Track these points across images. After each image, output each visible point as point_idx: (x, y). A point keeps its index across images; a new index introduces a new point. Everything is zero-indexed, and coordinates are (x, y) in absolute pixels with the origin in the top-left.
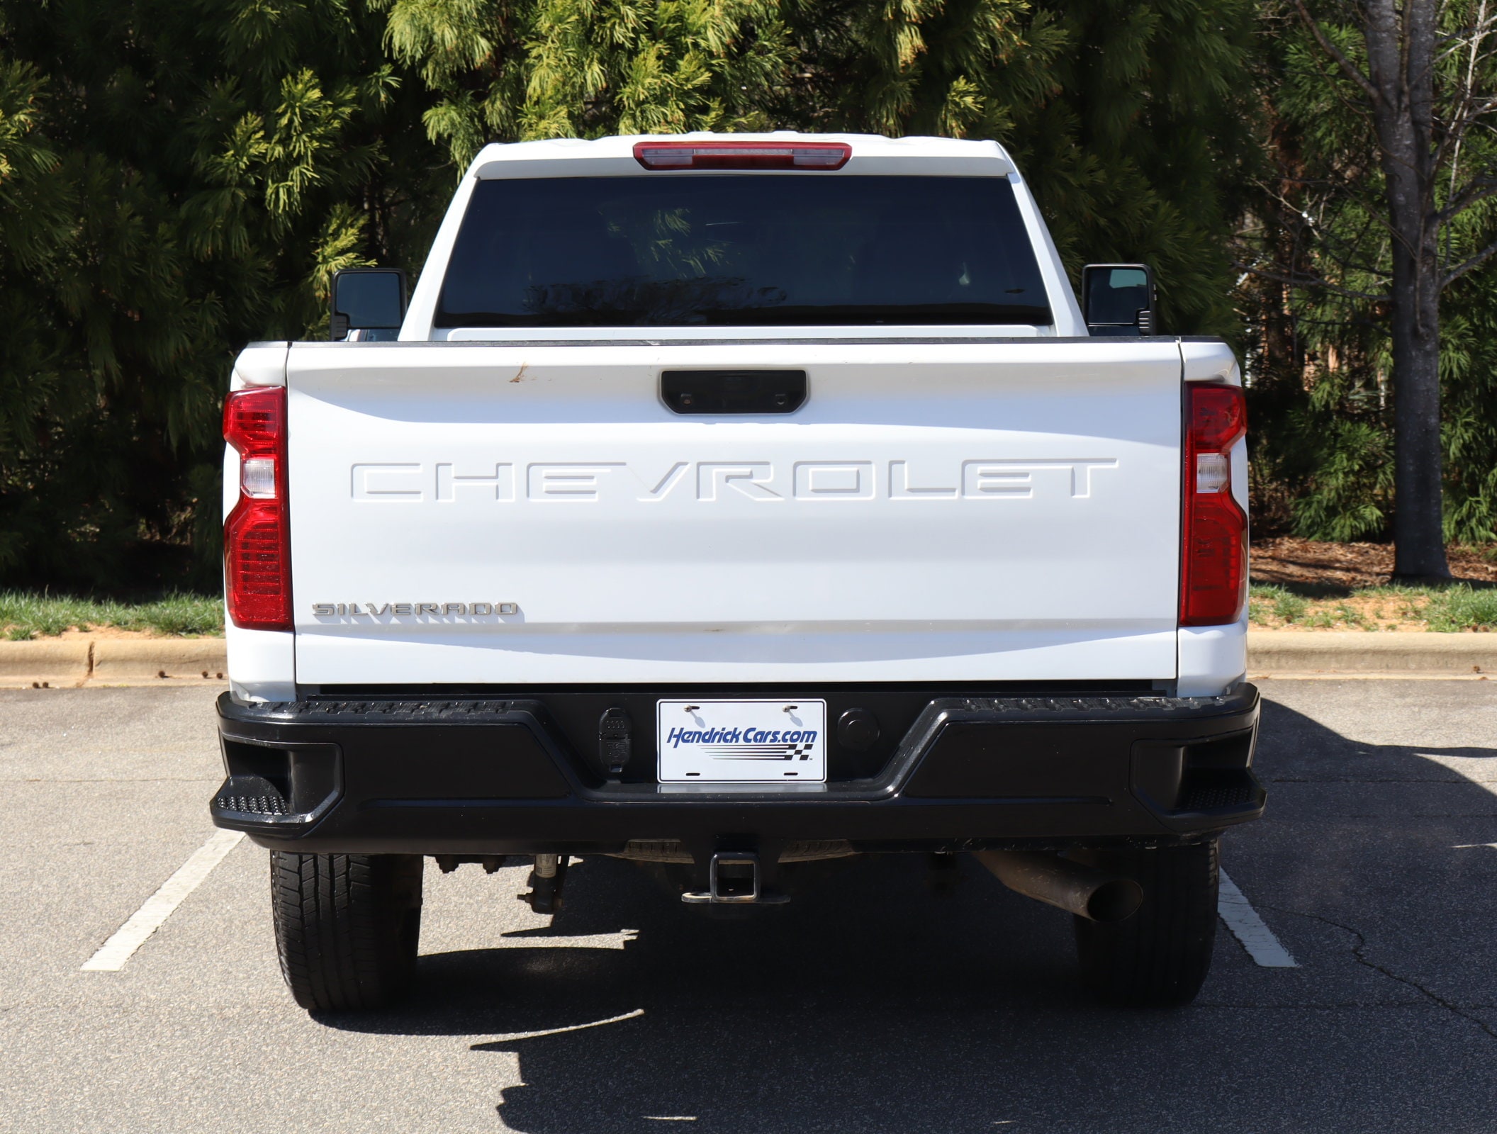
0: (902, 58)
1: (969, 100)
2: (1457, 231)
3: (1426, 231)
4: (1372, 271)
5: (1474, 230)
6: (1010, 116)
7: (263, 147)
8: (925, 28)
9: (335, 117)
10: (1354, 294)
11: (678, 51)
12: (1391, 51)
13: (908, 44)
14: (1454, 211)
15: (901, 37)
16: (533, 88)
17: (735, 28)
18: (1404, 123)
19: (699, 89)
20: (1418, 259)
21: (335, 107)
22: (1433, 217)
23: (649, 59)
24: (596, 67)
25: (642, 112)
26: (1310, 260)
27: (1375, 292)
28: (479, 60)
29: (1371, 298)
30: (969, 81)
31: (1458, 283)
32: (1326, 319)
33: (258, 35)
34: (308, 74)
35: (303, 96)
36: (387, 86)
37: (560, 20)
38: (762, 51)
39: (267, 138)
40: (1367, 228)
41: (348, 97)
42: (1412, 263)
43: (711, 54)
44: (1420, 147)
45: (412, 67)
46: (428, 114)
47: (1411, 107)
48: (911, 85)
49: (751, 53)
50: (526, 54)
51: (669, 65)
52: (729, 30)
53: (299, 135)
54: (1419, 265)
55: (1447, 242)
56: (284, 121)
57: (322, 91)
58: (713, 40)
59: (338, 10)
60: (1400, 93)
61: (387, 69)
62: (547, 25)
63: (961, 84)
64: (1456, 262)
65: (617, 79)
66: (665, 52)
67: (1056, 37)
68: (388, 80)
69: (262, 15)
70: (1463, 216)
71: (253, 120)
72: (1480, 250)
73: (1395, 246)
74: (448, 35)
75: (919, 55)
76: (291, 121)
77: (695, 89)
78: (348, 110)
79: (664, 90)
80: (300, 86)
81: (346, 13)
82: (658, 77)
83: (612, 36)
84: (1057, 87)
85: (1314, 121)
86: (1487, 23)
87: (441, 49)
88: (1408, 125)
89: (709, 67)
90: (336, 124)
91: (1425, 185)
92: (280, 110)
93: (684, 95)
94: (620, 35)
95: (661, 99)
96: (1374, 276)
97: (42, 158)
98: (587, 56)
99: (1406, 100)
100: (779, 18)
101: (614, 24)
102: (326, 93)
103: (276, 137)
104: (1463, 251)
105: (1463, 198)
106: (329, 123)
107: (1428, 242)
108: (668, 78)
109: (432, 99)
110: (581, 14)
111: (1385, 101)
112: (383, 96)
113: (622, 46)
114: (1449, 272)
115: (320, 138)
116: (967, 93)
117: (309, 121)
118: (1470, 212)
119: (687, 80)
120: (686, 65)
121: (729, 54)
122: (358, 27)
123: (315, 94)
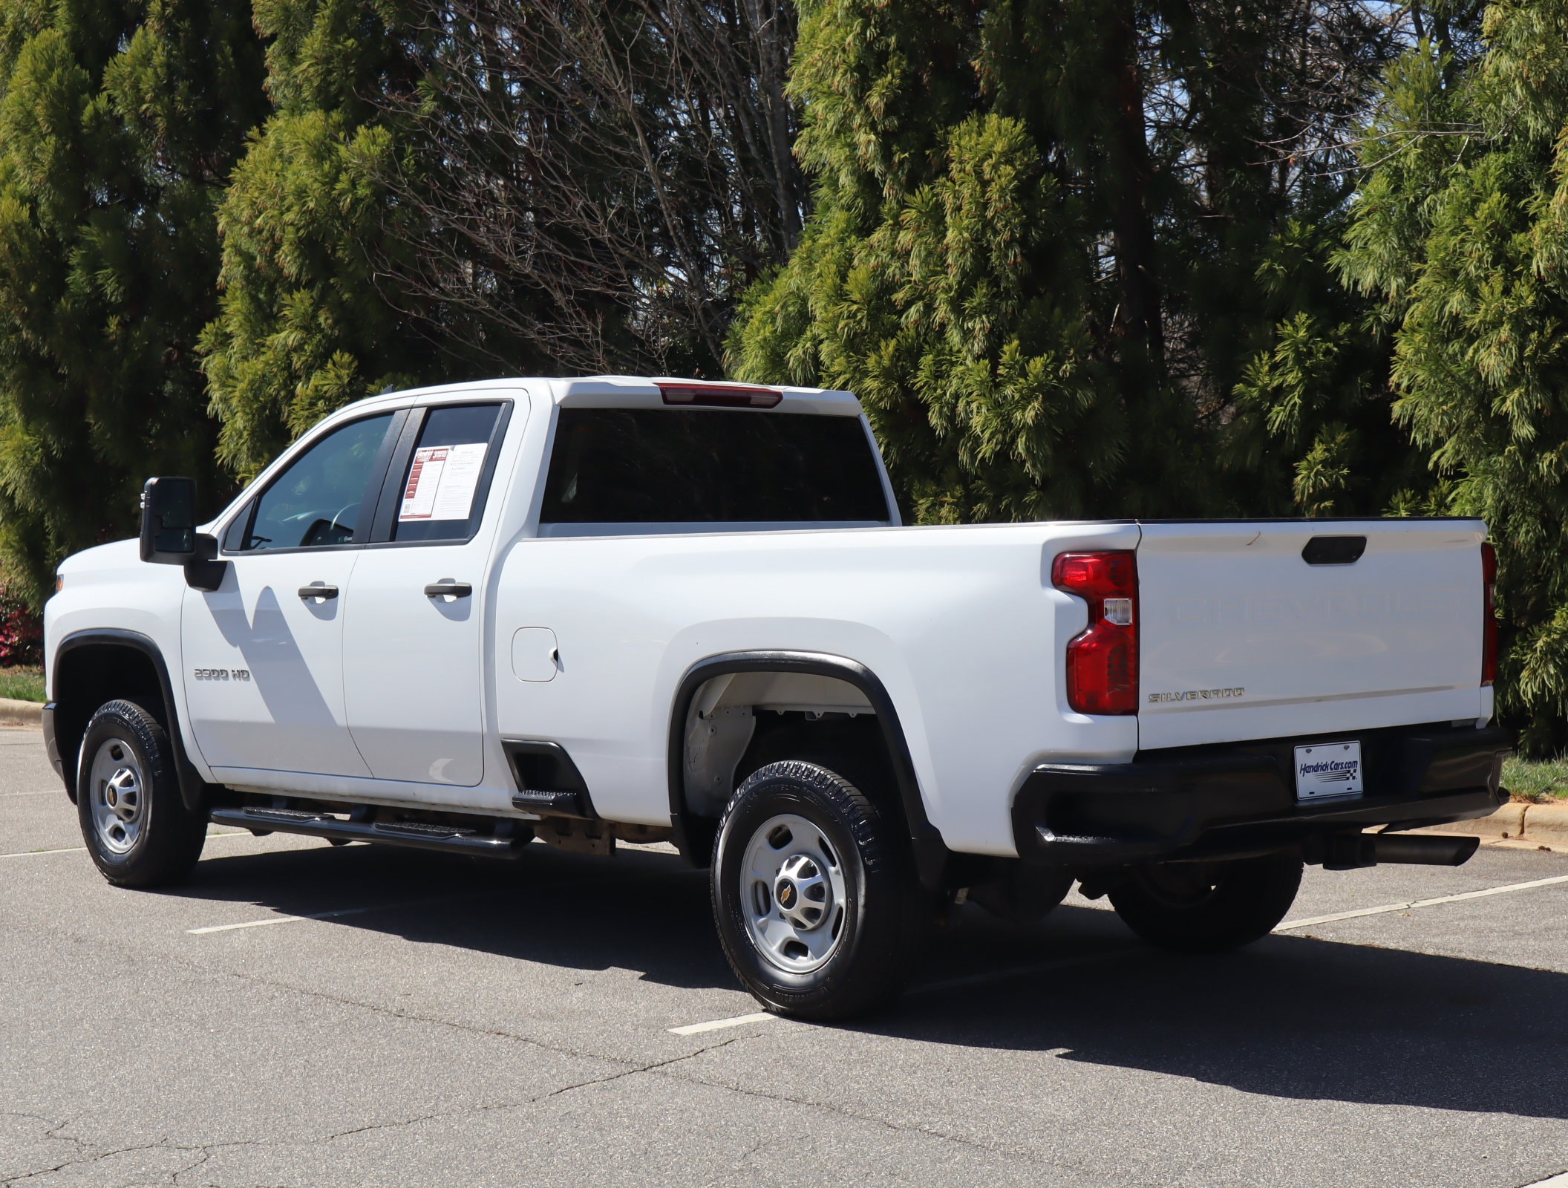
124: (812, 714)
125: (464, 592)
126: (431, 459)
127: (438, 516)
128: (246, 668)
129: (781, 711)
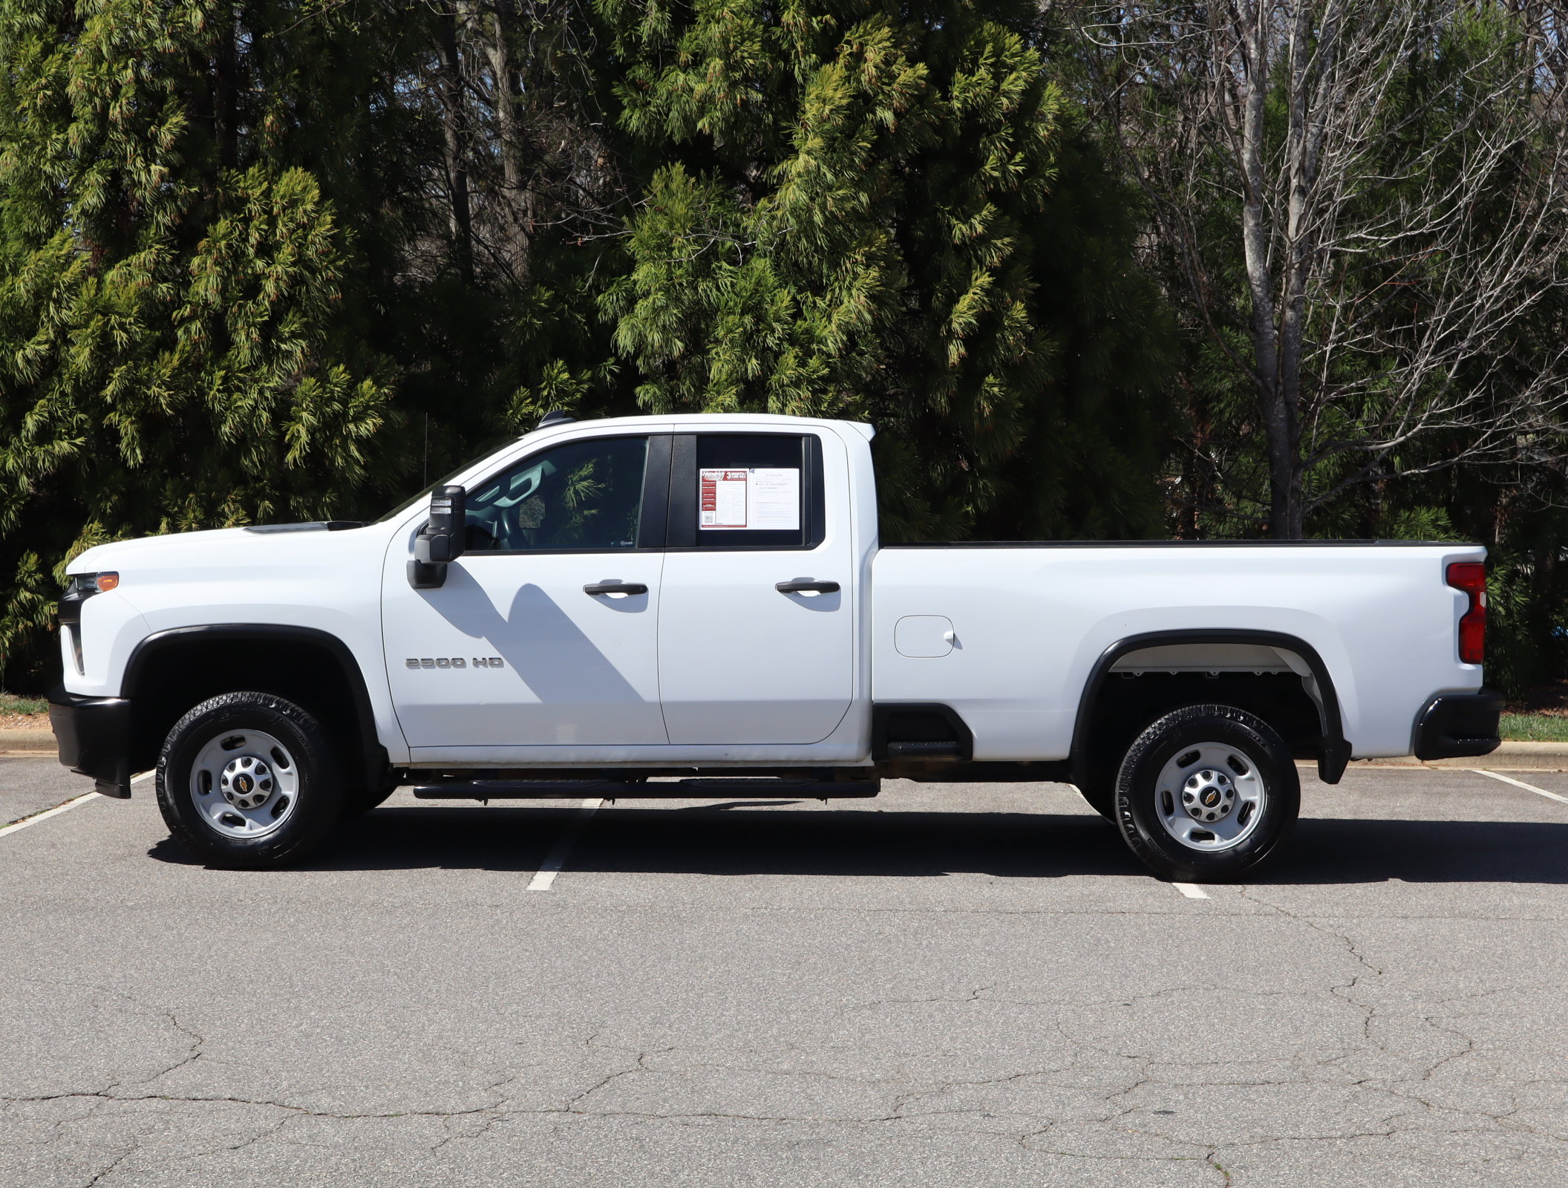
0: (951, 361)
1: (996, 389)
2: (1316, 474)
3: (1294, 475)
4: (1258, 501)
5: (1328, 474)
6: (1020, 399)
7: (531, 408)
8: (967, 341)
9: (578, 391)
10: (1246, 517)
11: (809, 354)
12: (1271, 356)
13: (955, 352)
14: (1315, 461)
15: (951, 347)
16: (713, 374)
17: (845, 338)
18: (1280, 403)
19: (822, 378)
20: (1288, 495)
21: (577, 384)
22: (1299, 465)
23: (790, 358)
24: (754, 361)
25: (783, 391)
26: (1214, 491)
27: (1260, 515)
28: (676, 353)
29: (1257, 519)
30: (995, 377)
31: (1317, 510)
32: (1225, 533)
33: (528, 337)
34: (560, 363)
35: (557, 377)
36: (611, 372)
37: (731, 331)
38: (861, 354)
39: (533, 403)
40: (1255, 471)
41: (585, 378)
42: (1285, 498)
43: (829, 356)
44: (1291, 419)
45: (627, 359)
46: (638, 389)
47: (1284, 393)
48: (957, 378)
49: (854, 354)
50: (708, 352)
51: (802, 363)
52: (842, 340)
53: (554, 402)
54: (1289, 499)
55: (1310, 481)
56: (545, 393)
57: (570, 373)
58: (831, 347)
59: (580, 322)
60: (1277, 383)
61: (612, 360)
62: (722, 333)
63: (990, 379)
64: (1316, 496)
65: (768, 370)
66: (801, 354)
67: (1051, 347)
68: (612, 367)
69: (531, 324)
70: (1320, 465)
71: (523, 392)
72: (1332, 488)
73: (1273, 484)
74: (655, 338)
75: (962, 358)
76: (549, 393)
77: (819, 378)
78: (586, 386)
79: (798, 378)
80: (556, 371)
81: (585, 324)
82: (796, 370)
83: (764, 341)
84: (1050, 378)
85: (1218, 398)
86: (1336, 337)
87: (649, 348)
88: (1282, 405)
89: (828, 365)
90: (578, 395)
91: (1294, 445)
92: (542, 386)
93: (811, 382)
94: (771, 341)
95: (796, 383)
96: (1259, 505)
97: (397, 417)
98: (747, 354)
99: (1281, 388)
100: (872, 332)
101: (766, 334)
102: (573, 375)
103: (539, 403)
104: (1320, 488)
105: (1321, 452)
106: (573, 395)
107: (1295, 483)
108: (801, 370)
109: (642, 380)
110: (745, 329)
111: (1268, 389)
112: (608, 377)
113: (770, 349)
114: (1311, 502)
115: (568, 404)
116: (994, 385)
117: (561, 393)
118: (1326, 461)
119: (814, 372)
120: (814, 362)
121: (841, 356)
122: (592, 333)
123: (566, 376)
124: (1209, 674)
125: (831, 588)
126: (725, 478)
127: (752, 526)
128: (496, 654)
129: (1174, 672)
